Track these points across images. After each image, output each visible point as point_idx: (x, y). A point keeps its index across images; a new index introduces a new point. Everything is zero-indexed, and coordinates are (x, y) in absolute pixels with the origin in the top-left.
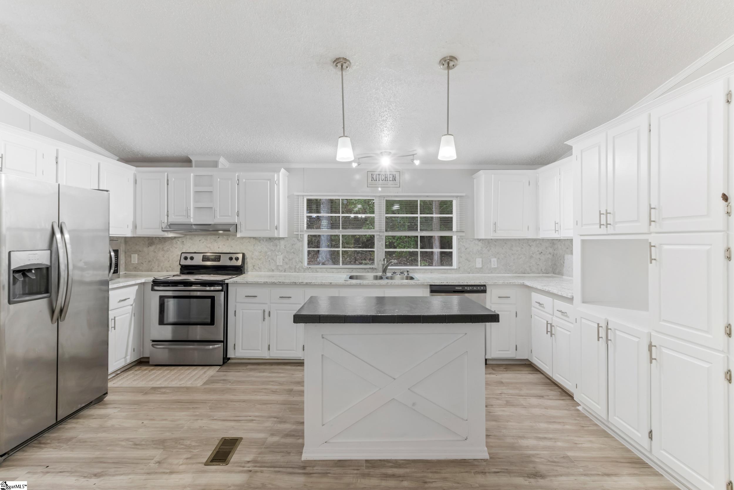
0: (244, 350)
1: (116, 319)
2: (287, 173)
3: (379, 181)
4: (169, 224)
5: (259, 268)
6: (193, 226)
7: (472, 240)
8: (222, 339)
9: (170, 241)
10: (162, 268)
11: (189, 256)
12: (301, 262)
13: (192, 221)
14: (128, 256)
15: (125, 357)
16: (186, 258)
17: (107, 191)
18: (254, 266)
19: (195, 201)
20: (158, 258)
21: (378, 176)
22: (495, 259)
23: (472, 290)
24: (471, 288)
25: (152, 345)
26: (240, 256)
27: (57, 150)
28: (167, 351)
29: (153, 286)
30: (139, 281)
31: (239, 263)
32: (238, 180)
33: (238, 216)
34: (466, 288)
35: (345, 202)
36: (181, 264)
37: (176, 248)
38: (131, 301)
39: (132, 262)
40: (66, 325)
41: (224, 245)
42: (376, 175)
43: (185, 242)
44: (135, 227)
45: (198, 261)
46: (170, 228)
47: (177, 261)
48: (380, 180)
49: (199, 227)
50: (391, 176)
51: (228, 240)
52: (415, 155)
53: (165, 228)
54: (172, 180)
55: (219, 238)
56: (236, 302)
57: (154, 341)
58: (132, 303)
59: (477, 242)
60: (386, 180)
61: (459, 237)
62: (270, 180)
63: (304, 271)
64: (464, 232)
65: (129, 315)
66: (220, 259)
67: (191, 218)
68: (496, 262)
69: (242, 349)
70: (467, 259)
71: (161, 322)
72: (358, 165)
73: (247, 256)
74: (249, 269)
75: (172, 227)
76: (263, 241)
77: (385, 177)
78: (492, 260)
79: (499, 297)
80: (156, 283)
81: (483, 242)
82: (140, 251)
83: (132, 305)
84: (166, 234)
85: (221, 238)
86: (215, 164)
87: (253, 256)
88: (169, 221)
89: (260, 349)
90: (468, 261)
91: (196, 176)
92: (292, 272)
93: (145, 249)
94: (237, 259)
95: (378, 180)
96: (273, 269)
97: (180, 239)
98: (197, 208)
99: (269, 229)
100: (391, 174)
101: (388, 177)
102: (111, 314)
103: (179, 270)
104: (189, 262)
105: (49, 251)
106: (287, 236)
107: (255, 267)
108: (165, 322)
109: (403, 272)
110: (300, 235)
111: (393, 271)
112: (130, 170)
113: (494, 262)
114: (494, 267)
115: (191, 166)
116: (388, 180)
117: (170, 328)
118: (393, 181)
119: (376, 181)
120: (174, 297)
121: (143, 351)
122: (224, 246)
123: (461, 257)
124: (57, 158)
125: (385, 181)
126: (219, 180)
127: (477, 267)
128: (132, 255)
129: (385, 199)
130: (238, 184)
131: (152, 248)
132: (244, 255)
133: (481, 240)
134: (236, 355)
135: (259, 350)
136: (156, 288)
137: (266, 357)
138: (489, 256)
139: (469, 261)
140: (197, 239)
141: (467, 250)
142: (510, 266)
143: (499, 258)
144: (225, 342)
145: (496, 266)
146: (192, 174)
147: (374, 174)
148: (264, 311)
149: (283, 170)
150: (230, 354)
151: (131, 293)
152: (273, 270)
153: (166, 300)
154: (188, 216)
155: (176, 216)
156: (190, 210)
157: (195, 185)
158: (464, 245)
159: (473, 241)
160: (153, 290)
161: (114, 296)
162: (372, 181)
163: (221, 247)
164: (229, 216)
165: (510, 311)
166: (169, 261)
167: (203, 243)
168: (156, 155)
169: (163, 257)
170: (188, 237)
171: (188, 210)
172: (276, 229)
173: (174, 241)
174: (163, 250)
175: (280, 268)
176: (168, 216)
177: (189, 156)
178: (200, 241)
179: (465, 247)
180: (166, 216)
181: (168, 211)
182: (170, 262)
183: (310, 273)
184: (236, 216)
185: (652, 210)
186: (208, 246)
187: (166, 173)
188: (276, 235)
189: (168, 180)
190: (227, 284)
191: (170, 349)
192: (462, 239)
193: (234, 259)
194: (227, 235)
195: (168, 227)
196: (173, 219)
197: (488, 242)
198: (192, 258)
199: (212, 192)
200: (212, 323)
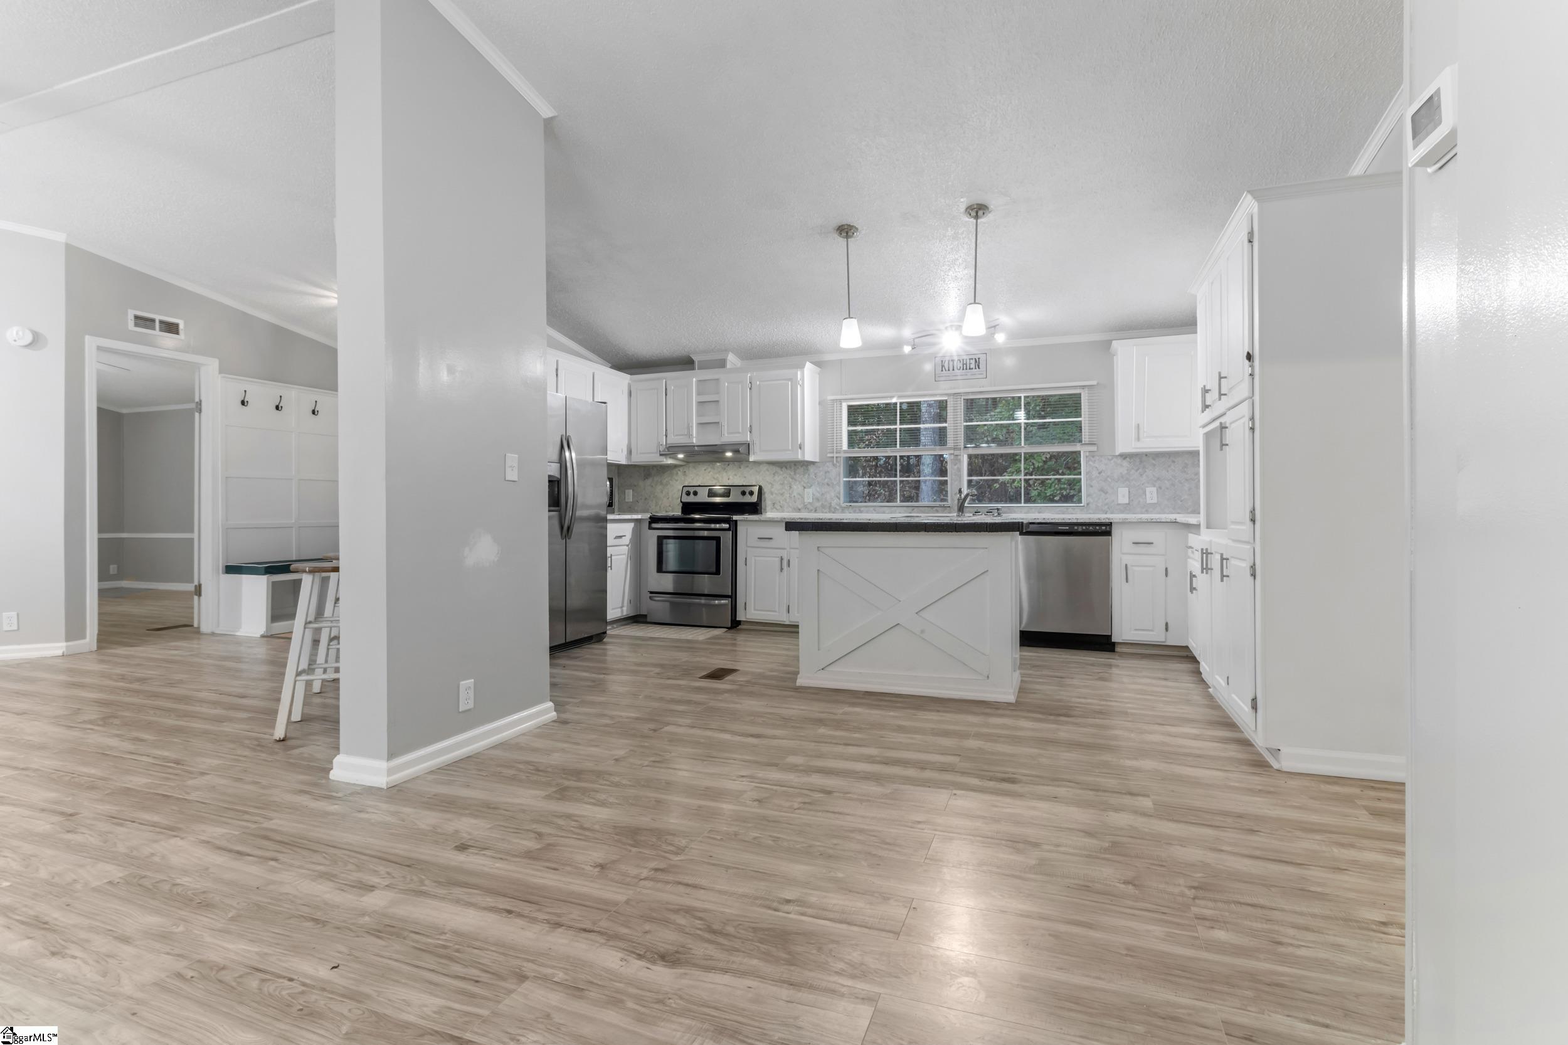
0: (758, 610)
1: (613, 557)
2: (818, 369)
3: (953, 370)
4: (668, 446)
5: (781, 506)
6: (696, 448)
7: (1110, 458)
8: (730, 594)
9: (669, 472)
10: (660, 507)
11: (692, 490)
12: (837, 497)
13: (694, 442)
14: (622, 493)
15: (622, 607)
16: (688, 494)
17: (605, 403)
18: (774, 504)
19: (699, 415)
20: (656, 494)
21: (951, 363)
22: (1154, 489)
23: (1086, 531)
24: (1084, 528)
25: (650, 597)
26: (756, 490)
27: (557, 361)
28: (667, 604)
29: (650, 523)
30: (635, 517)
31: (754, 499)
32: (751, 383)
33: (750, 432)
34: (1076, 528)
35: (905, 407)
36: (682, 500)
37: (677, 481)
38: (626, 540)
39: (627, 500)
40: (573, 544)
41: (736, 475)
42: (949, 361)
43: (687, 472)
44: (630, 452)
45: (703, 497)
46: (669, 451)
47: (678, 498)
48: (955, 369)
49: (703, 448)
50: (973, 362)
51: (740, 468)
52: (997, 327)
53: (663, 451)
54: (671, 388)
55: (729, 465)
56: (747, 546)
57: (651, 593)
58: (628, 544)
59: (1119, 461)
60: (965, 368)
61: (1088, 454)
62: (790, 379)
63: (843, 510)
64: (1095, 444)
65: (625, 557)
66: (730, 493)
67: (693, 438)
68: (1156, 493)
69: (755, 610)
70: (1102, 490)
71: (660, 569)
72: (913, 349)
73: (766, 489)
74: (768, 509)
75: (671, 450)
76: (786, 468)
77: (963, 365)
78: (1148, 490)
79: (1134, 543)
80: (654, 520)
81: (1132, 460)
82: (635, 486)
83: (628, 545)
84: (665, 460)
85: (731, 466)
86: (722, 364)
87: (773, 490)
88: (668, 442)
89: (777, 610)
90: (1104, 492)
91: (699, 382)
92: (826, 513)
93: (641, 483)
94: (751, 493)
95: (951, 369)
96: (800, 507)
97: (681, 469)
98: (700, 424)
99: (790, 448)
100: (972, 359)
101: (968, 363)
102: (610, 551)
103: (680, 510)
104: (692, 499)
105: (559, 465)
106: (817, 460)
107: (776, 505)
108: (664, 570)
109: (991, 511)
110: (837, 457)
111: (975, 510)
112: (623, 380)
113: (1151, 495)
114: (1150, 502)
115: (693, 369)
116: (968, 368)
117: (670, 576)
118: (976, 368)
119: (949, 370)
120: (675, 538)
121: (640, 607)
122: (736, 477)
123: (1092, 486)
124: (557, 370)
125: (963, 369)
126: (726, 384)
127: (1119, 502)
128: (627, 491)
129: (963, 398)
130: (750, 389)
131: (649, 482)
132: (760, 489)
133: (1126, 457)
134: (747, 617)
135: (775, 611)
136: (654, 525)
137: (785, 622)
138: (1143, 484)
139: (1106, 493)
140: (702, 468)
141: (1103, 474)
142: (1181, 501)
143: (1160, 488)
144: (733, 597)
145: (1155, 501)
146: (694, 379)
147: (945, 361)
148: (782, 559)
149: (808, 365)
150: (741, 617)
151: (627, 529)
152: (799, 510)
153: (665, 541)
154: (690, 435)
155: (677, 435)
156: (692, 427)
157: (699, 394)
158: (1098, 466)
159: (1112, 459)
160: (650, 528)
161: (612, 530)
162: (942, 371)
163: (731, 477)
164: (739, 433)
165: (1154, 566)
166: (668, 498)
167: (709, 472)
168: (653, 358)
169: (662, 492)
170: (691, 465)
171: (689, 428)
172: (800, 448)
173: (674, 471)
174: (661, 483)
175: (809, 506)
176: (666, 436)
177: (691, 356)
178: (705, 470)
179: (1098, 470)
180: (665, 437)
181: (666, 430)
182: (670, 499)
183: (850, 513)
184: (749, 433)
185: (1222, 380)
186: (716, 476)
187: (664, 381)
188: (800, 457)
189: (666, 389)
190: (736, 521)
191: (672, 603)
192: (1093, 457)
193: (747, 493)
194: (739, 461)
195: (666, 450)
196: (673, 440)
197: (1138, 459)
198: (695, 493)
199: (717, 401)
200: (718, 572)
